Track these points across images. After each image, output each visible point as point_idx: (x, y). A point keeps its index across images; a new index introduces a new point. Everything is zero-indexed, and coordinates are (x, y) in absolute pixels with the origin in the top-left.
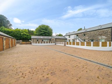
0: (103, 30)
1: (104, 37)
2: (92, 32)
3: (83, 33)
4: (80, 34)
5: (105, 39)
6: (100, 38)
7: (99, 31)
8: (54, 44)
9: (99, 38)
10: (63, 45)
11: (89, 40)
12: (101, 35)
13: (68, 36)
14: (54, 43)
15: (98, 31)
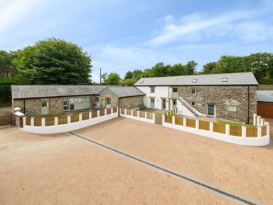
0: (234, 88)
1: (235, 102)
2: (211, 88)
3: (189, 87)
4: (184, 88)
5: (237, 107)
6: (227, 103)
7: (226, 87)
8: (116, 115)
9: (225, 102)
10: (152, 121)
11: (204, 105)
12: (230, 97)
13: (149, 89)
14: (115, 111)
15: (223, 87)
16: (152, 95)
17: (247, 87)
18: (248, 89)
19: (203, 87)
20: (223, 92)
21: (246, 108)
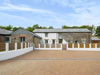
2: (76, 34)
6: (82, 40)
11: (74, 42)
16: (46, 38)
17: (88, 33)
18: (89, 34)
19: (73, 33)
20: (81, 35)
21: (88, 41)
